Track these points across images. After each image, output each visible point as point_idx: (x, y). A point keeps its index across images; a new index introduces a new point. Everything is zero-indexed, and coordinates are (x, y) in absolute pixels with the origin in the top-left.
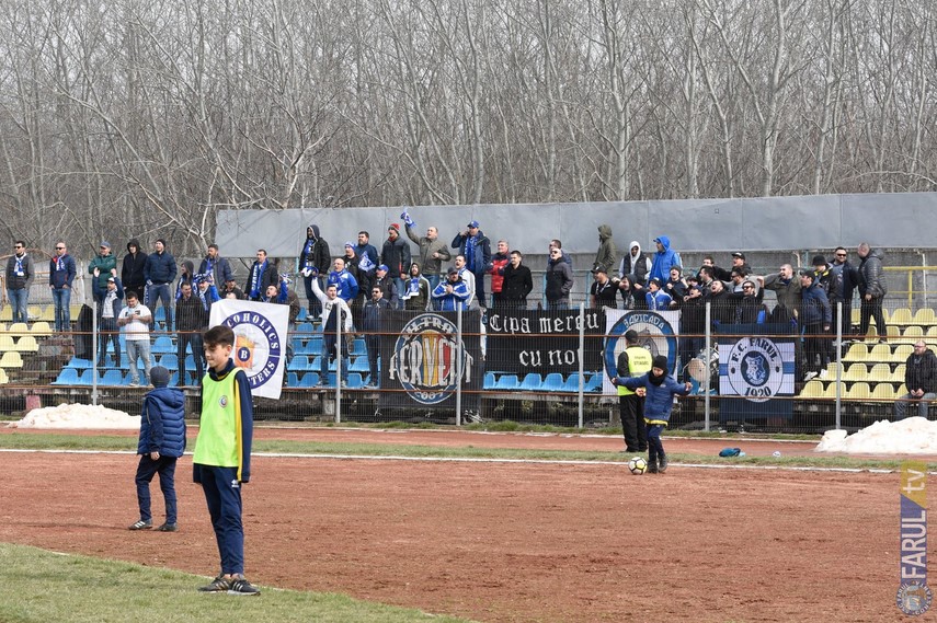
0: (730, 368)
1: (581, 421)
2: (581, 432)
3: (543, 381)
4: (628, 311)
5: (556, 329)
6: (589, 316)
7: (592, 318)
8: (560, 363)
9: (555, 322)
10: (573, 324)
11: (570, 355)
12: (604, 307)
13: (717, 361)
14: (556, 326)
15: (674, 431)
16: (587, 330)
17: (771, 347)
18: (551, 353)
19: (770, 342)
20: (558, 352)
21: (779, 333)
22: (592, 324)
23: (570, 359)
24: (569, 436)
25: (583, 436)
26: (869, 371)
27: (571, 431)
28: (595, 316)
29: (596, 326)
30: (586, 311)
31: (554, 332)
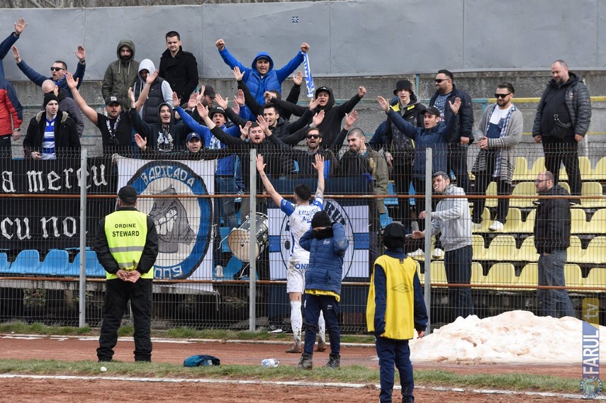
0: (283, 242)
1: (82, 317)
2: (82, 332)
3: (42, 260)
4: (146, 162)
5: (51, 187)
6: (94, 168)
7: (99, 171)
8: (56, 234)
9: (49, 177)
10: (74, 180)
11: (70, 223)
12: (116, 156)
13: (266, 232)
14: (51, 182)
15: (207, 331)
16: (92, 189)
17: (337, 212)
18: (44, 221)
19: (336, 205)
20: (55, 219)
21: (349, 191)
22: (99, 179)
23: (70, 230)
24: (63, 338)
25: (82, 338)
26: (487, 247)
27: (66, 332)
28: (103, 168)
29: (104, 182)
30: (90, 162)
31: (47, 191)
